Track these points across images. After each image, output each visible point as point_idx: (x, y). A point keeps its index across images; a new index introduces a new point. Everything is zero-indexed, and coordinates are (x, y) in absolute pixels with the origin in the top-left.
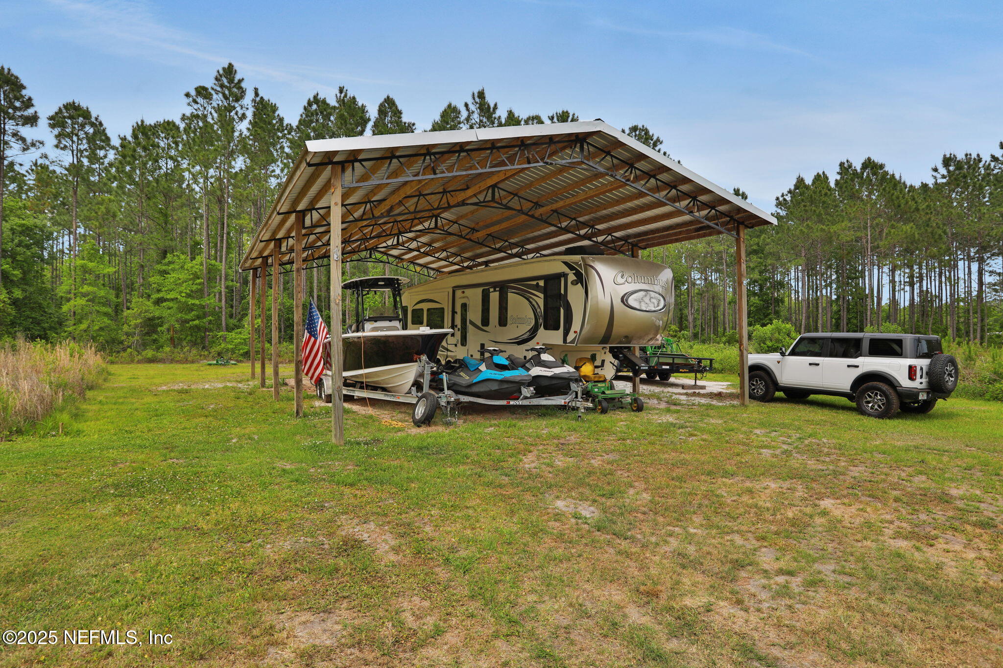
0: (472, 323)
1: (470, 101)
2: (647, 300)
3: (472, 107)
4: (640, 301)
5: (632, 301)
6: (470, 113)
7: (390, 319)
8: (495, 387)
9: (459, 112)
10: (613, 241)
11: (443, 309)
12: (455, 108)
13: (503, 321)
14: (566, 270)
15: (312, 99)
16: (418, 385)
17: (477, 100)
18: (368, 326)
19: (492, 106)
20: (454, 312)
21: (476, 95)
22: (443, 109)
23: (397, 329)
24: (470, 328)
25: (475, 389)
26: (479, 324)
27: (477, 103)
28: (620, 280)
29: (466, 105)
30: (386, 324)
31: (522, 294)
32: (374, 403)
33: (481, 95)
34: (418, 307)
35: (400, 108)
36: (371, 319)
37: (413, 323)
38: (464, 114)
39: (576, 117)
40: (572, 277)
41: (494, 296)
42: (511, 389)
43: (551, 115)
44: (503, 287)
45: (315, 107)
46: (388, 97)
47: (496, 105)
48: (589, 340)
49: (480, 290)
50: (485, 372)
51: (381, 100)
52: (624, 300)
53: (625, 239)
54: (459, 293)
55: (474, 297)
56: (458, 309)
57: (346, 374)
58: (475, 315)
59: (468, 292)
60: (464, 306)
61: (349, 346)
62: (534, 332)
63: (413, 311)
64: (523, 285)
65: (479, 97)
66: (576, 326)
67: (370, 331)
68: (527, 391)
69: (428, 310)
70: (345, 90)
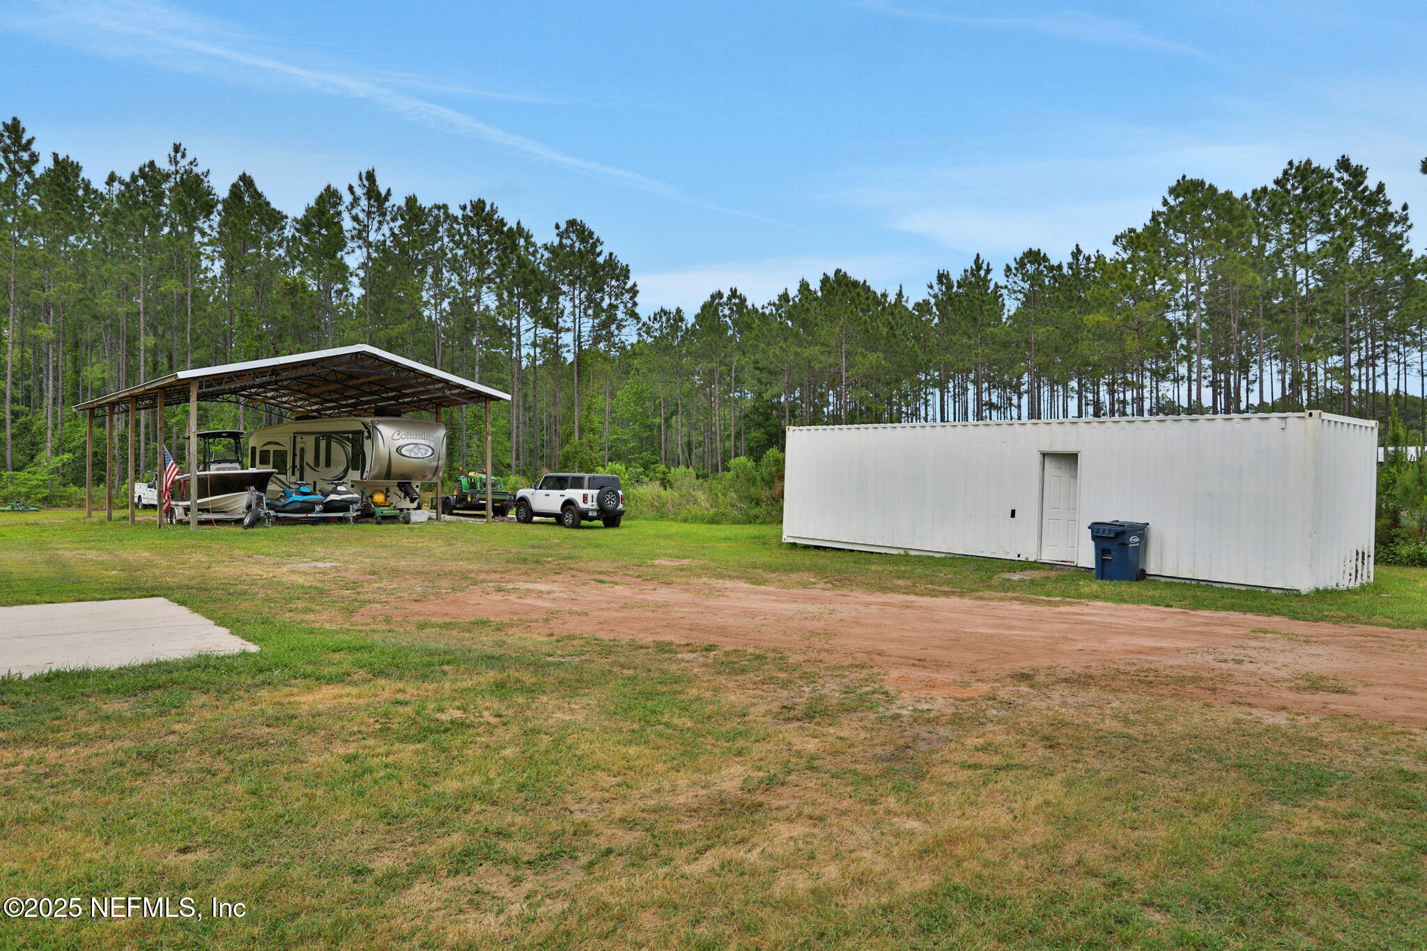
0: (307, 464)
1: (355, 183)
2: (416, 450)
3: (359, 191)
4: (410, 451)
5: (404, 451)
6: (356, 200)
7: (231, 462)
8: (298, 506)
9: (340, 199)
10: (417, 401)
11: (286, 452)
12: (336, 192)
13: (328, 464)
14: (363, 428)
15: (137, 173)
16: (249, 507)
17: (366, 183)
18: (213, 467)
19: (383, 193)
20: (294, 455)
21: (364, 175)
22: (318, 194)
23: (237, 469)
24: (307, 468)
25: (287, 508)
26: (313, 465)
27: (364, 186)
28: (396, 437)
29: (351, 188)
30: (229, 465)
31: (340, 443)
32: (218, 522)
33: (371, 176)
34: (265, 448)
35: (260, 190)
36: (215, 462)
37: (261, 463)
38: (347, 198)
39: (495, 207)
40: (366, 434)
41: (323, 443)
42: (309, 507)
43: (462, 204)
44: (328, 436)
45: (141, 182)
46: (244, 174)
47: (389, 190)
48: (376, 477)
49: (313, 438)
50: (295, 497)
51: (234, 179)
52: (398, 450)
53: (430, 400)
54: (298, 439)
55: (309, 443)
56: (298, 452)
57: (199, 501)
58: (309, 457)
59: (305, 437)
60: (302, 450)
61: (202, 481)
62: (346, 471)
63: (261, 451)
64: (340, 436)
65: (367, 179)
66: (367, 468)
67: (214, 470)
68: (318, 508)
69: (275, 451)
70: (182, 148)
